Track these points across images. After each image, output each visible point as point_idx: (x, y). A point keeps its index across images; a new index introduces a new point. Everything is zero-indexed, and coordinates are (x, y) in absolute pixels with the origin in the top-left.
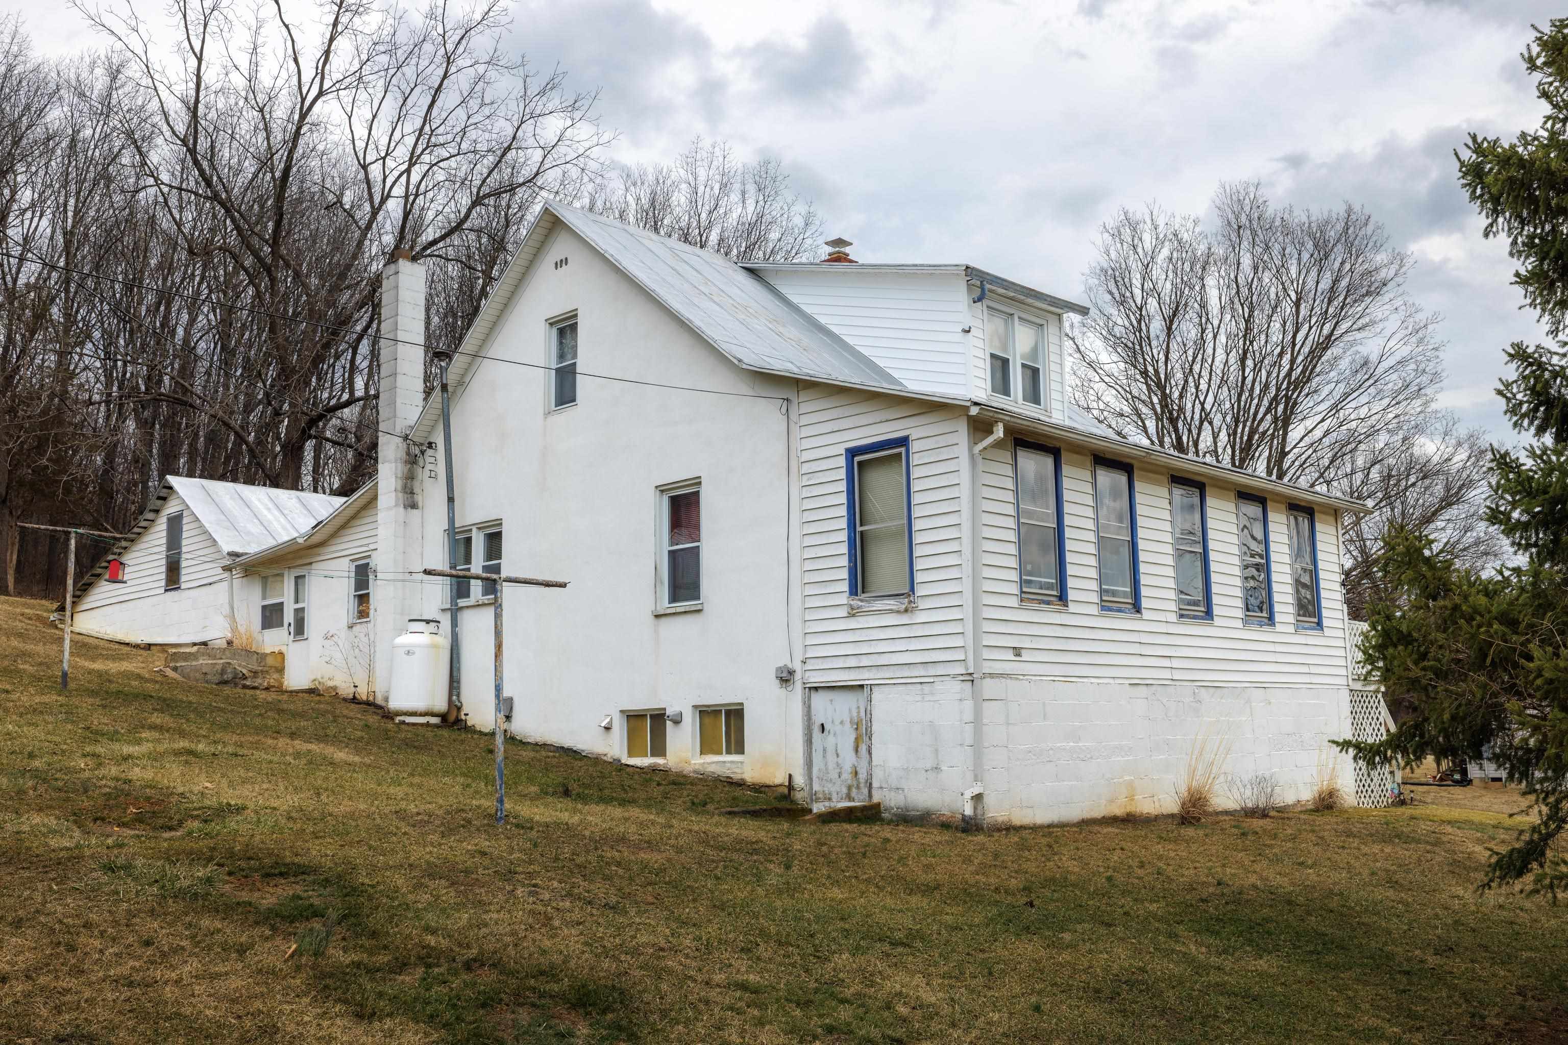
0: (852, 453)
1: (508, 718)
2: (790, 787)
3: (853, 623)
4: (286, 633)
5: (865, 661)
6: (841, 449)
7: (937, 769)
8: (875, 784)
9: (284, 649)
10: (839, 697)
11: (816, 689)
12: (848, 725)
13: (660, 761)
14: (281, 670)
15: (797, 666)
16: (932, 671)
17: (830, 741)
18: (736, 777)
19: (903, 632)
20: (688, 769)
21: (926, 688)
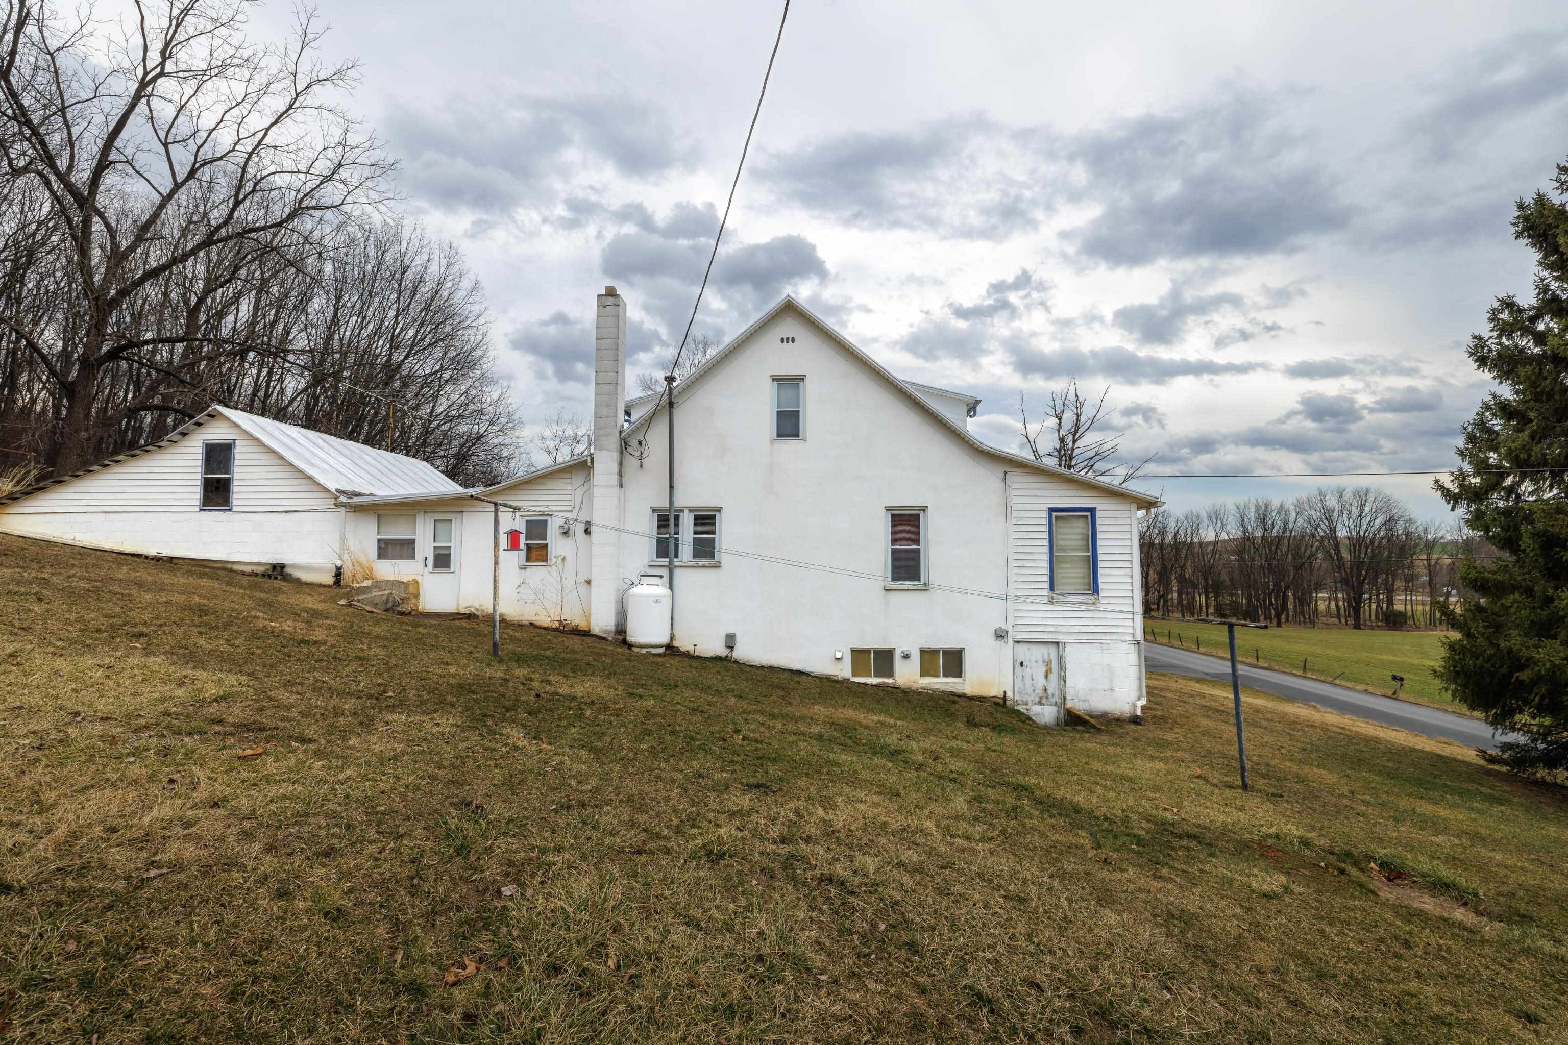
0: (1051, 510)
1: (731, 648)
2: (1004, 698)
3: (1050, 607)
4: (421, 565)
5: (1060, 629)
6: (1045, 507)
7: (1112, 690)
8: (1068, 697)
9: (419, 578)
10: (1034, 648)
11: (1018, 642)
12: (1040, 663)
13: (889, 681)
14: (417, 596)
15: (1010, 629)
16: (1109, 637)
17: (1028, 672)
18: (958, 692)
19: (1090, 615)
20: (915, 686)
21: (1105, 646)
